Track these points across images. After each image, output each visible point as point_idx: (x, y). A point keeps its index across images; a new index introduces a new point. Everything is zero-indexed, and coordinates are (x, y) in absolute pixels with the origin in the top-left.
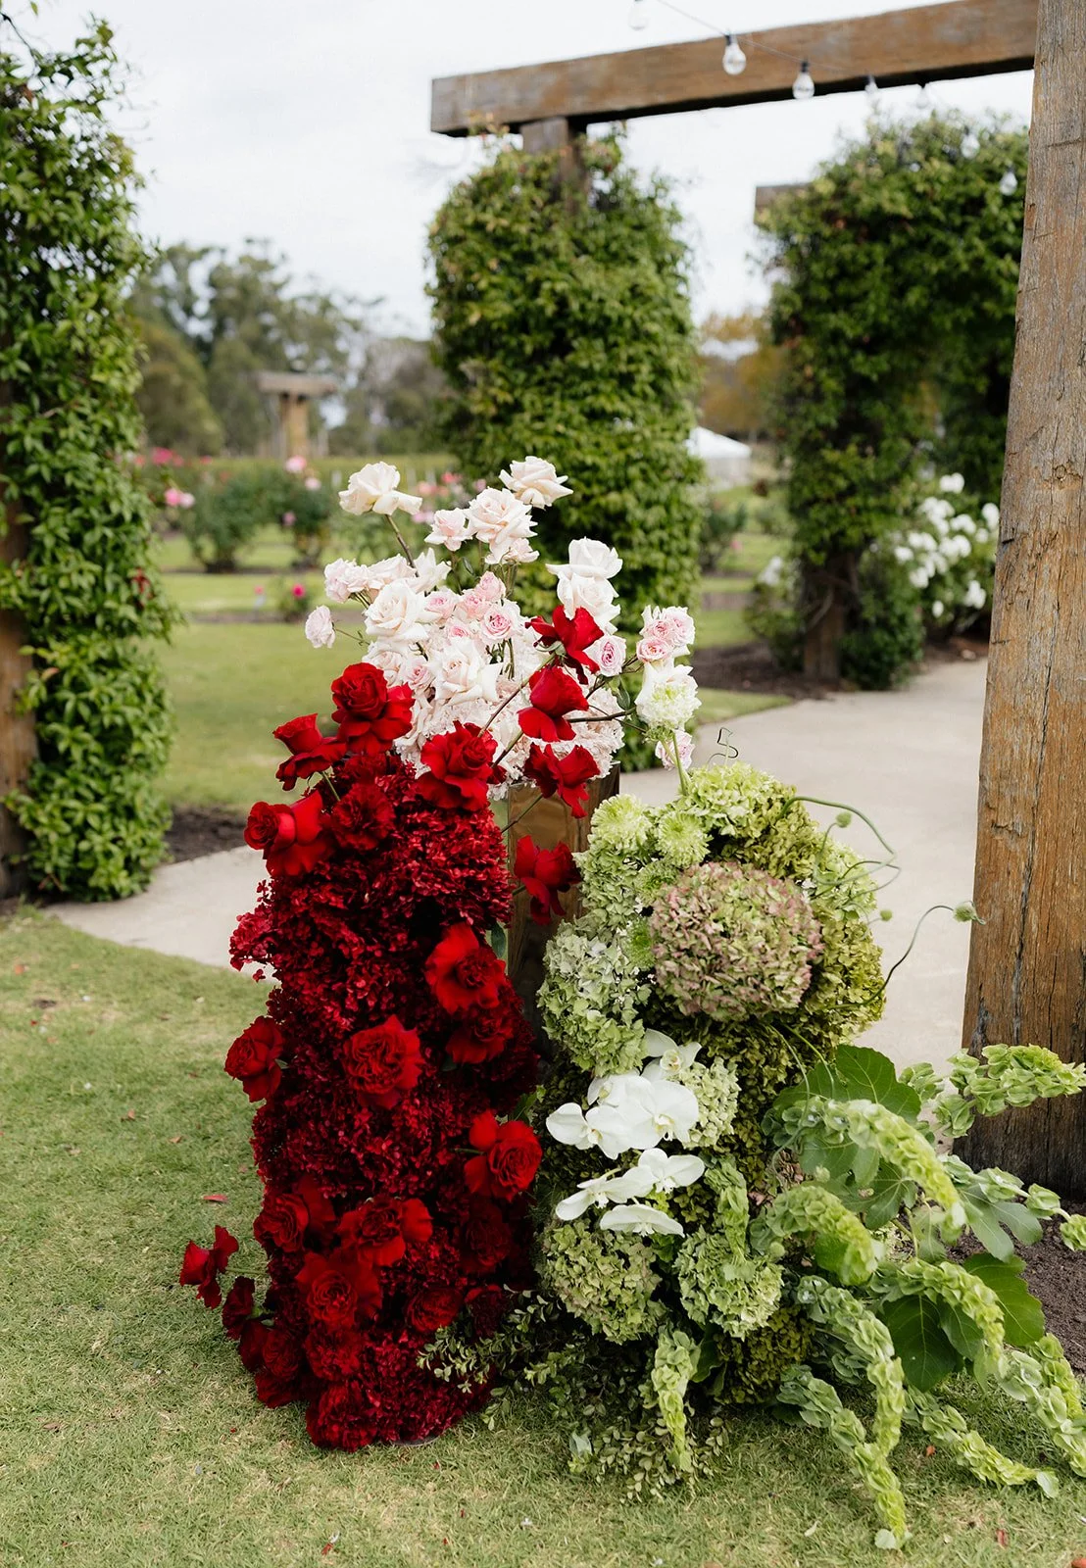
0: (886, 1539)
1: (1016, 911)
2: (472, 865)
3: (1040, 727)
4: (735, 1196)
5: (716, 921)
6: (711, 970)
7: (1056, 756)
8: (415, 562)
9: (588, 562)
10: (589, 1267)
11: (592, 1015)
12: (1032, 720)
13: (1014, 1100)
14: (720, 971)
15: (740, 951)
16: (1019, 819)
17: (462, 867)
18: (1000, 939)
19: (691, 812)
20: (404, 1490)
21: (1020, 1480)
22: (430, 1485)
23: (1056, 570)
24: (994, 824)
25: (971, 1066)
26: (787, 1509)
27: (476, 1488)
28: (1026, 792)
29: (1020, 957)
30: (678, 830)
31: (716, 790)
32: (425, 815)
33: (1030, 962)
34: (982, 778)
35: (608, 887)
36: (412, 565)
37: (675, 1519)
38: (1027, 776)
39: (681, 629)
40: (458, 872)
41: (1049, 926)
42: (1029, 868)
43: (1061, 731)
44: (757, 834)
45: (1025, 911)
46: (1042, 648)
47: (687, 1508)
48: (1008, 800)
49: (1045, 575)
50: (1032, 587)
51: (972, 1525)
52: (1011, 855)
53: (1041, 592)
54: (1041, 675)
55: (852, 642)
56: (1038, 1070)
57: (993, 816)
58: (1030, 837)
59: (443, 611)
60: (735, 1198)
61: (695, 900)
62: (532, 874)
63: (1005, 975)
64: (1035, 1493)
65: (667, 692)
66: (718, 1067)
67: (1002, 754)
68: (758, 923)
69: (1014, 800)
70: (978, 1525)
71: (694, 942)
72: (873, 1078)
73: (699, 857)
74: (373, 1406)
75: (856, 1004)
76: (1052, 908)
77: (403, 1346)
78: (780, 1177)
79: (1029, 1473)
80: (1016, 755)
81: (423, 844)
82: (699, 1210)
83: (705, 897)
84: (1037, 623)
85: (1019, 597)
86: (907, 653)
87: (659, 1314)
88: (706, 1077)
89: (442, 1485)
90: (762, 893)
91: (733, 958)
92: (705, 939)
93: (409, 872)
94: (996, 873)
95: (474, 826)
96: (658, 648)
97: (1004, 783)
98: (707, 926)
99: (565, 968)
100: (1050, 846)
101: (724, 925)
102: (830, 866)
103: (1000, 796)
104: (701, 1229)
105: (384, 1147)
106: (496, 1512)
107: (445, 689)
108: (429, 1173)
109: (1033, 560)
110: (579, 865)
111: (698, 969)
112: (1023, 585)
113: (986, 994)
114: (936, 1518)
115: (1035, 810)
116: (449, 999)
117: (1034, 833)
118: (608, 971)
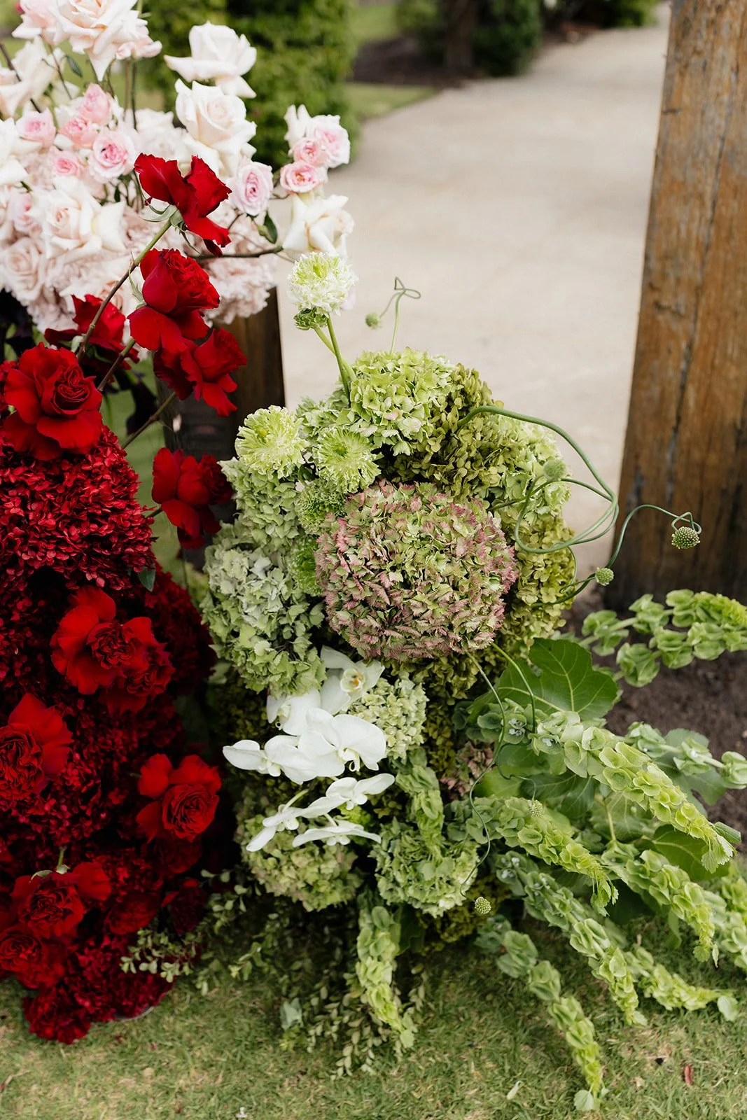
0: (586, 1100)
1: (674, 388)
2: (93, 518)
3: (709, 203)
4: (427, 802)
5: (394, 569)
6: (389, 623)
7: (724, 234)
8: (14, 62)
9: (214, 57)
10: (283, 858)
11: (261, 646)
12: (701, 197)
13: (702, 655)
14: (403, 623)
15: (423, 604)
16: (683, 300)
17: (78, 523)
18: (659, 414)
19: (355, 429)
20: (123, 1080)
21: (702, 1005)
22: (149, 1072)
23: (737, 26)
24: (657, 305)
25: (655, 614)
26: (489, 1065)
27: (193, 1072)
28: (692, 272)
29: (676, 430)
30: (342, 453)
31: (384, 397)
32: (20, 470)
33: (686, 435)
34: (647, 258)
35: (265, 508)
36: (11, 67)
37: (384, 1087)
38: (693, 256)
39: (333, 145)
40: (75, 532)
41: (708, 399)
42: (690, 346)
43: (731, 208)
44: (436, 447)
45: (683, 388)
46: (717, 118)
47: (394, 1072)
48: (672, 281)
49: (724, 32)
50: (709, 46)
51: (660, 1061)
52: (673, 335)
53: (720, 51)
54: (714, 148)
55: (483, 35)
56: (727, 626)
57: (656, 296)
58: (692, 317)
59: (41, 139)
60: (429, 805)
61: (368, 543)
62: (176, 496)
63: (662, 445)
64: (716, 1015)
65: (315, 269)
66: (405, 684)
67: (668, 232)
68: (443, 568)
69: (678, 281)
70: (667, 1060)
71: (369, 594)
72: (568, 668)
73: (368, 480)
74: (82, 1007)
75: (549, 604)
76: (710, 386)
77: (107, 949)
78: (471, 765)
79: (710, 994)
80: (683, 234)
81: (23, 506)
82: (392, 804)
83: (378, 540)
84: (713, 89)
85: (694, 60)
86: (528, 42)
87: (357, 885)
88: (392, 697)
89: (159, 1071)
90: (447, 530)
91: (416, 612)
92: (382, 593)
93: (11, 543)
94: (657, 352)
95: (89, 472)
96: (306, 175)
97: (668, 263)
98: (384, 578)
99: (226, 589)
100: (711, 325)
101: (403, 573)
102: (521, 464)
103: (664, 276)
104: (395, 821)
105: (47, 808)
106: (213, 1102)
107: (55, 246)
108: (103, 816)
109: (713, 14)
110: (229, 480)
111: (376, 624)
112: (700, 45)
113: (643, 463)
114: (625, 1054)
115: (699, 290)
116: (84, 683)
117: (696, 313)
118: (274, 597)
